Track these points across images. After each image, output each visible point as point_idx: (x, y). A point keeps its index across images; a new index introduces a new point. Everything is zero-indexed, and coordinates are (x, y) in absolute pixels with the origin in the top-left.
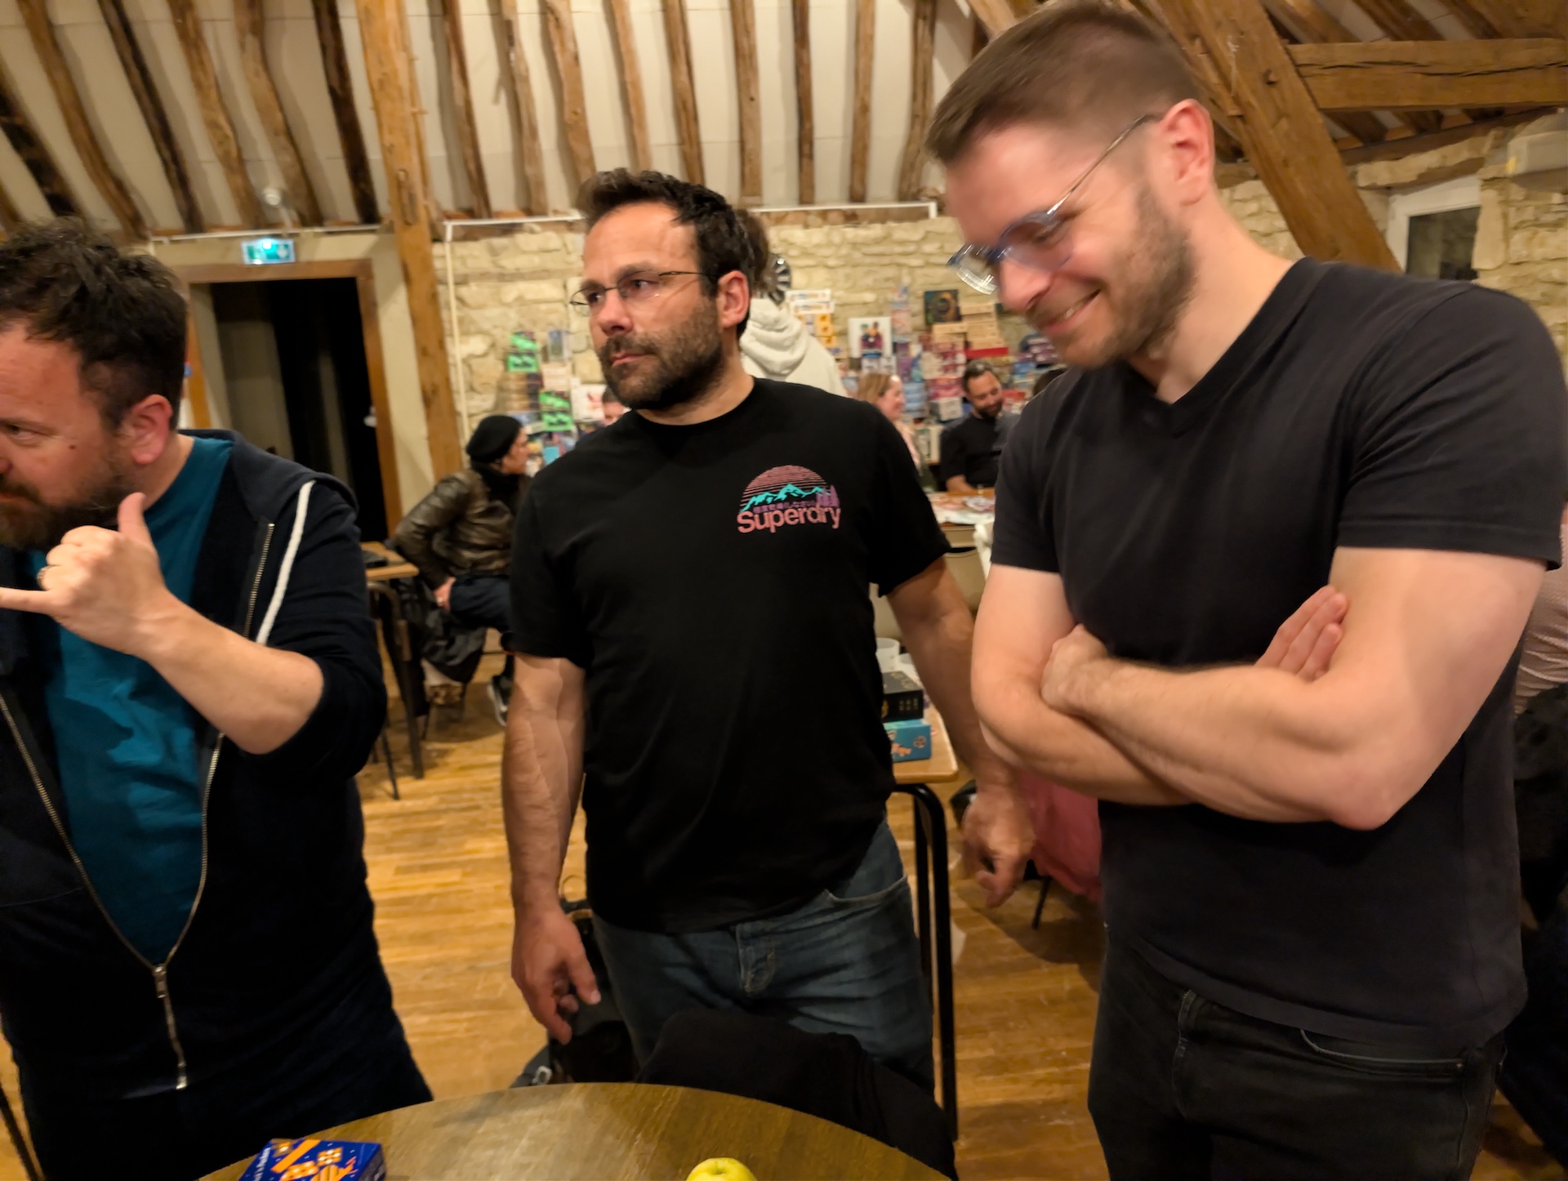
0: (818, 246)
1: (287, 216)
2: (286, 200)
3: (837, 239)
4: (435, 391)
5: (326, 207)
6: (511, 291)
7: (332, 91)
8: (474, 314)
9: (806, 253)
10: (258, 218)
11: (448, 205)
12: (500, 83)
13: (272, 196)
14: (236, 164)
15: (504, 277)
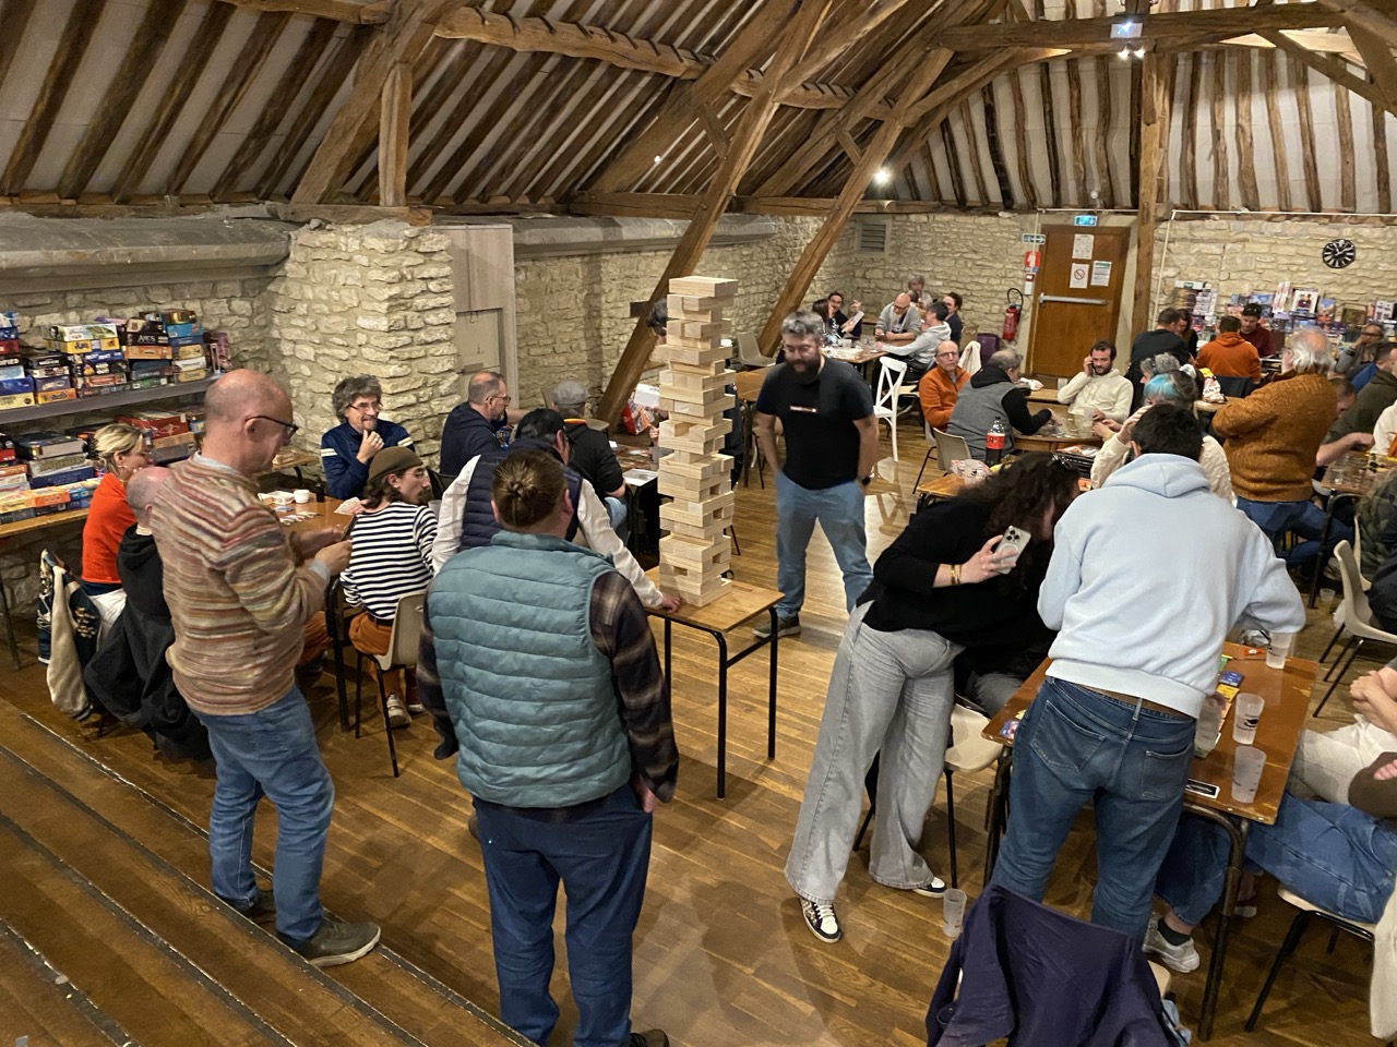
0: (1378, 238)
1: (1098, 203)
2: (1099, 197)
3: (1390, 235)
4: (1140, 294)
5: (1117, 199)
6: (1195, 248)
7: (1131, 156)
8: (1174, 257)
9: (1367, 241)
10: (1085, 203)
11: (1177, 201)
12: (1212, 152)
13: (1094, 195)
14: (1083, 183)
15: (1194, 241)
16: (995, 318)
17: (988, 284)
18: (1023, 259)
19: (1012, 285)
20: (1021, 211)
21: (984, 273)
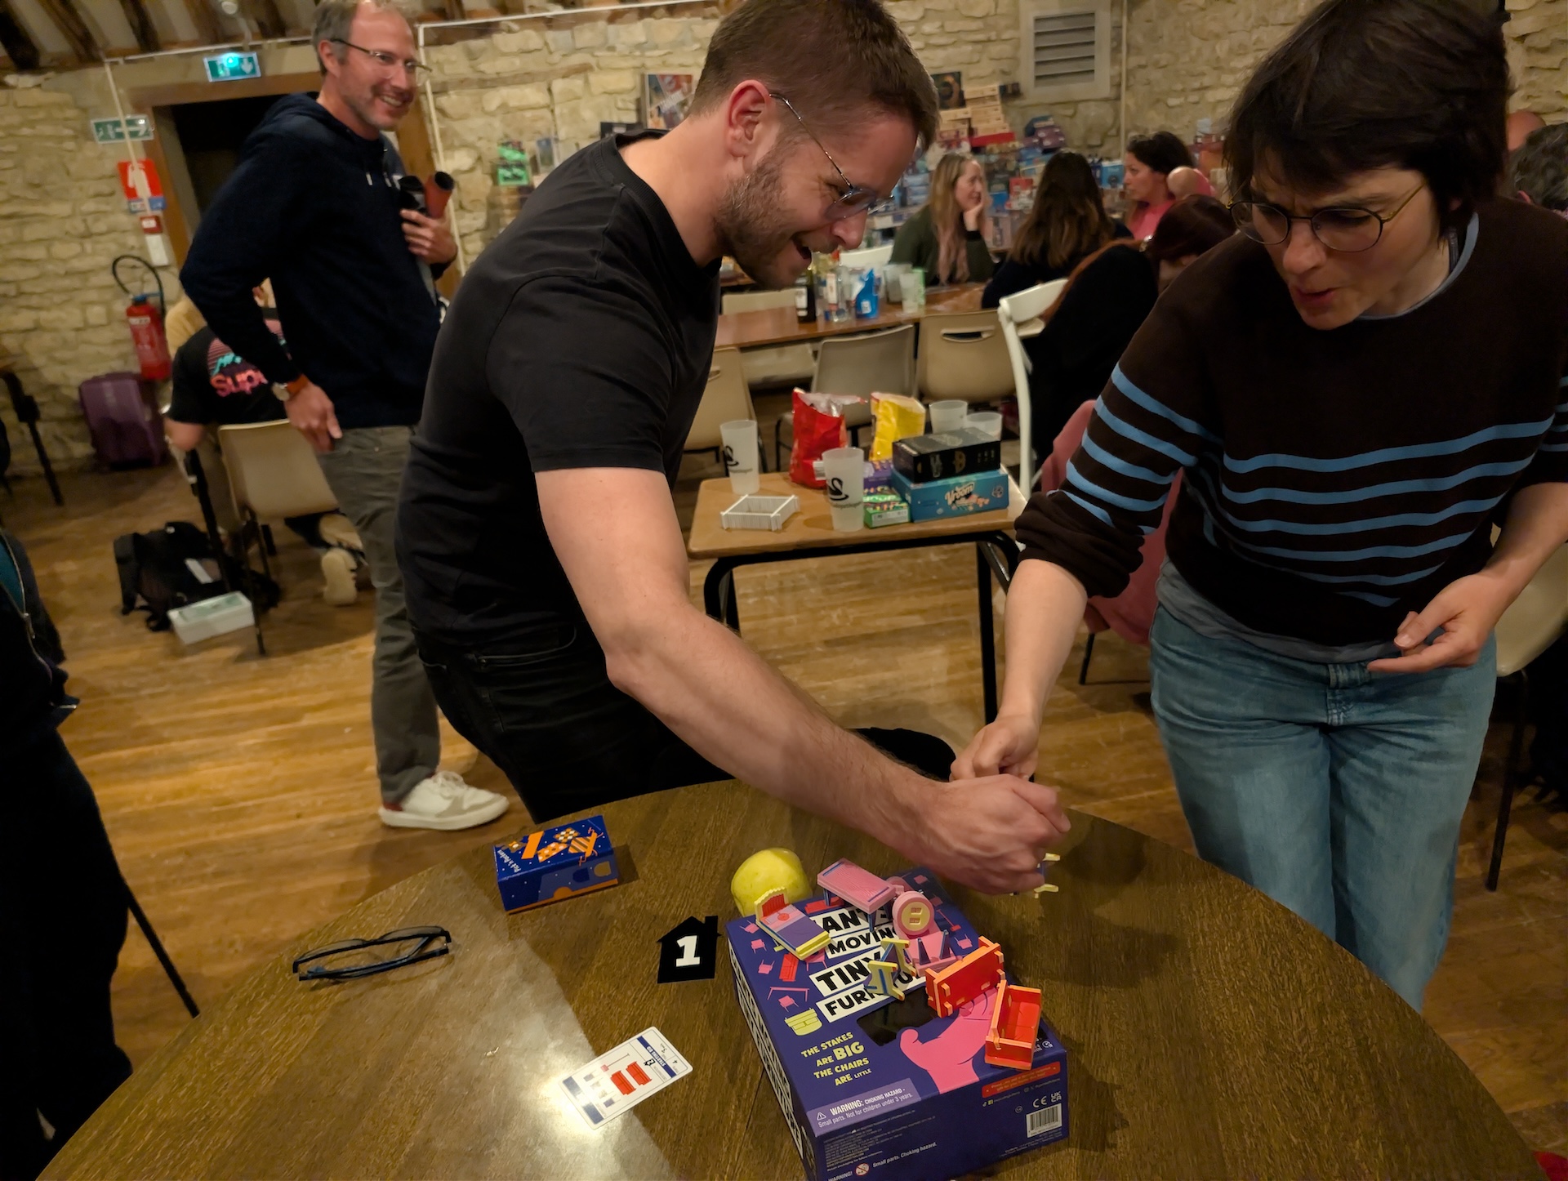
1: (246, 27)
2: (243, 7)
5: (285, 14)
6: (494, 98)
8: (457, 126)
10: (217, 32)
13: (228, 4)
15: (485, 83)
16: (107, 335)
17: (51, 258)
18: (116, 185)
19: (114, 250)
20: (61, 65)
21: (30, 233)
